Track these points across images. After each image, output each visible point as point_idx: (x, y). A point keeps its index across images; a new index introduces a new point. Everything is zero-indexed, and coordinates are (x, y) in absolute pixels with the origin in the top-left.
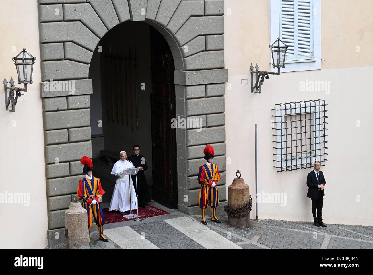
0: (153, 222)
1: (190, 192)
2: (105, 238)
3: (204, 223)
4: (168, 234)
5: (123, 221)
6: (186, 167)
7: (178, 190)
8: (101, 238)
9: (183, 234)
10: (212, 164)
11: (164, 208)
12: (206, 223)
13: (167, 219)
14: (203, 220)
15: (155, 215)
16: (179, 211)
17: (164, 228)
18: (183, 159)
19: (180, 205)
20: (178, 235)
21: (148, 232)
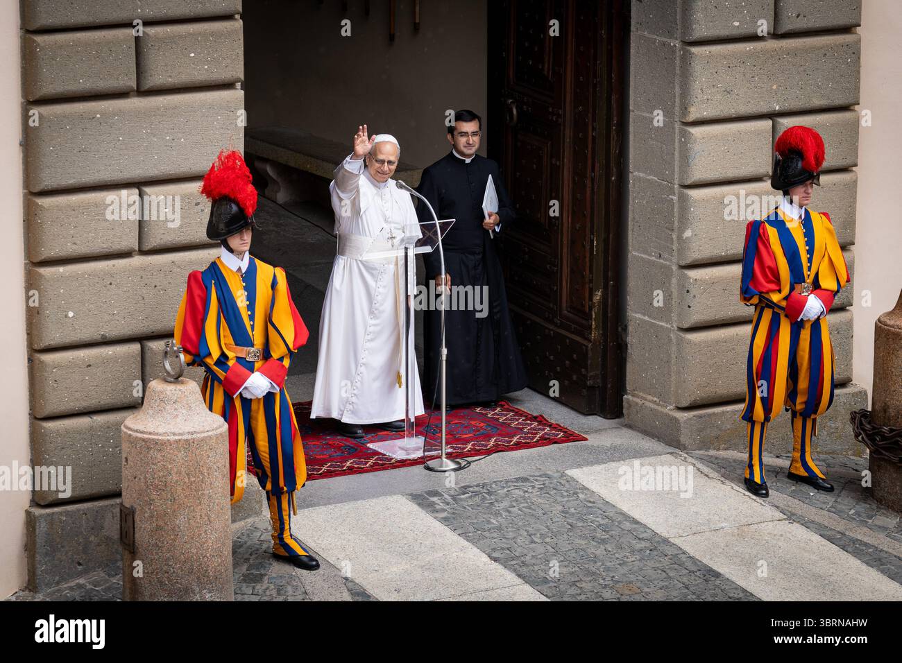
0: (517, 480)
1: (689, 342)
2: (301, 552)
3: (757, 489)
4: (594, 538)
5: (374, 468)
6: (676, 223)
7: (630, 329)
8: (282, 552)
9: (666, 541)
10: (807, 212)
11: (560, 415)
12: (766, 489)
13: (580, 466)
14: (752, 473)
15: (518, 446)
16: (629, 427)
17: (572, 510)
18: (660, 185)
19: (638, 400)
20: (643, 544)
21: (499, 528)
